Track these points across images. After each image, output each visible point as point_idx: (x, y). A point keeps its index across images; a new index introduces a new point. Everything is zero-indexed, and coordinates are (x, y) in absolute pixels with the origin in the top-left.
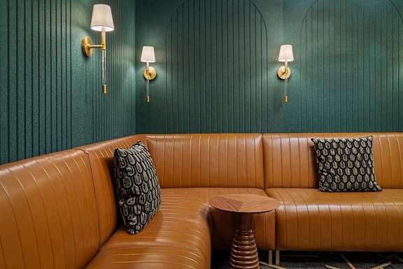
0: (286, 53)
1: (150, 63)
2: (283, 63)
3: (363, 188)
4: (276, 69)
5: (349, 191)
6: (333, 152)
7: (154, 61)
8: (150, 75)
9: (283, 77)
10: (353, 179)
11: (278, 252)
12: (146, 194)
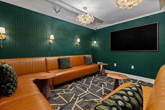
0: (52, 37)
1: (3, 34)
2: (51, 39)
3: (69, 67)
4: (49, 40)
5: (67, 68)
6: (63, 60)
7: (5, 33)
8: (2, 38)
9: (51, 43)
10: (67, 66)
11: (53, 87)
12: (15, 80)
